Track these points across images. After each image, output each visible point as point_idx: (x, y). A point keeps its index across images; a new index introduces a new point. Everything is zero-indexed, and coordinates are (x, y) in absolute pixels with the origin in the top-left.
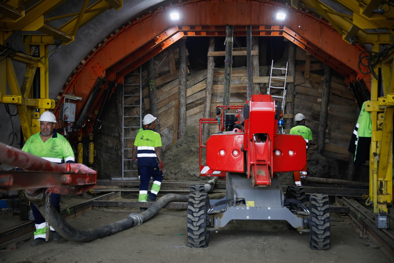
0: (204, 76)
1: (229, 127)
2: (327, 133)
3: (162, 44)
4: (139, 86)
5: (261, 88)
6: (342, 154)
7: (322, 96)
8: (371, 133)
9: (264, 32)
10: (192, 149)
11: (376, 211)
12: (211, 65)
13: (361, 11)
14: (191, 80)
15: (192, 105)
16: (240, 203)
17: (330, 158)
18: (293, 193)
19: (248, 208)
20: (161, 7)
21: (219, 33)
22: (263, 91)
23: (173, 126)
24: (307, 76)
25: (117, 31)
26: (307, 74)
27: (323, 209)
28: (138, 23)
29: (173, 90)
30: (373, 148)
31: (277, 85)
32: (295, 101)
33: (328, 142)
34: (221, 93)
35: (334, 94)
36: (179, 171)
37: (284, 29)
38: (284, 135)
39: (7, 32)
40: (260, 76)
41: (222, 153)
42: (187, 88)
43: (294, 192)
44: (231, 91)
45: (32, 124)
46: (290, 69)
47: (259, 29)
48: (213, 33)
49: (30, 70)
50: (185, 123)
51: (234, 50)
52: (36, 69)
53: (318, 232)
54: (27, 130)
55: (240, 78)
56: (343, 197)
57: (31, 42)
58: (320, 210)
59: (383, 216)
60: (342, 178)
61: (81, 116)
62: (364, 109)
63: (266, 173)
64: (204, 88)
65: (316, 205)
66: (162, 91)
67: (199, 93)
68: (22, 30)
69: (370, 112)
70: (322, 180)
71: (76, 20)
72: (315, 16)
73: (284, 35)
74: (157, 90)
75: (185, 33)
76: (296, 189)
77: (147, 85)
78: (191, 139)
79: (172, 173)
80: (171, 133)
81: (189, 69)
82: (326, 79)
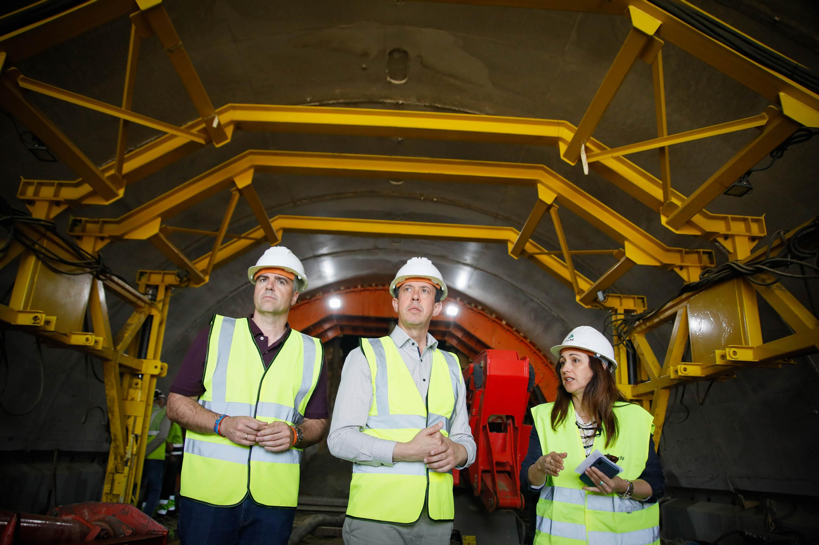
20: (321, 294)
39: (102, 239)
45: (129, 396)
49: (138, 315)
52: (146, 316)
63: (508, 485)
73: (448, 338)
75: (342, 329)
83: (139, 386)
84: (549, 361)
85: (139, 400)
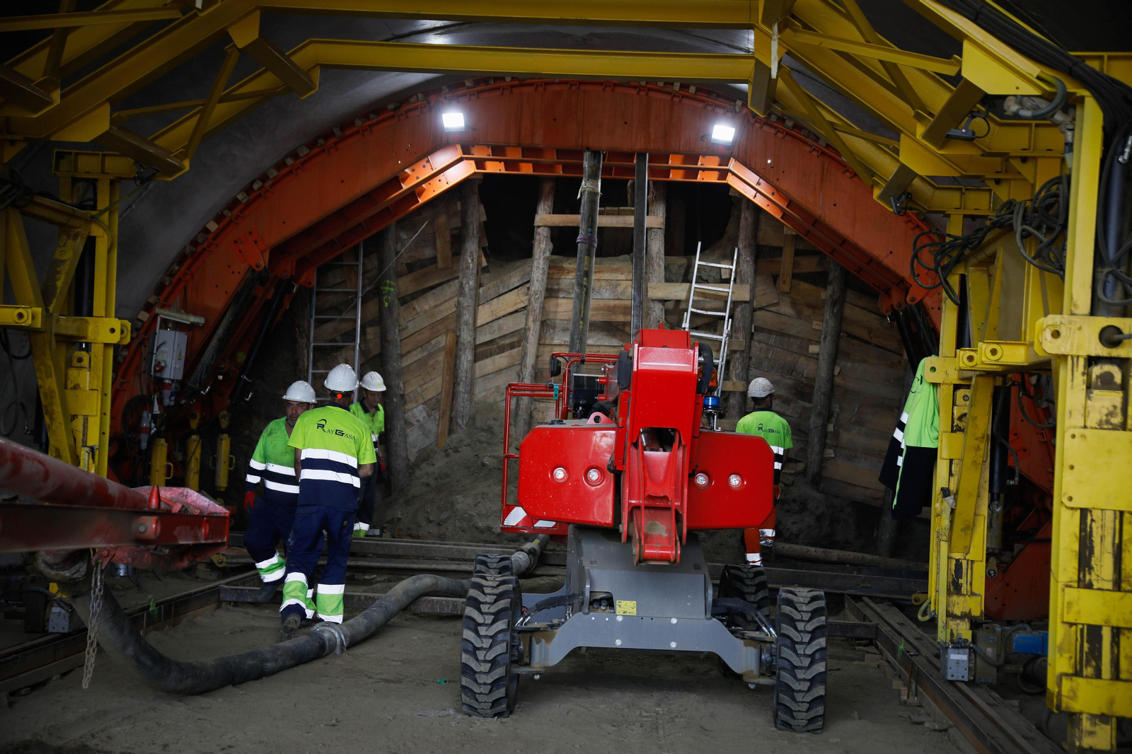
0: (524, 275)
1: (580, 408)
2: (831, 432)
3: (417, 190)
4: (356, 293)
5: (667, 312)
6: (866, 488)
7: (822, 339)
8: (937, 438)
9: (681, 172)
10: (487, 461)
11: (942, 635)
12: (542, 247)
13: (920, 130)
14: (490, 285)
15: (490, 347)
16: (600, 605)
17: (835, 497)
18: (738, 585)
19: (620, 619)
20: (420, 96)
21: (565, 168)
22: (674, 318)
23: (438, 401)
24: (786, 288)
25: (304, 152)
26: (784, 282)
27: (810, 627)
28: (358, 132)
29: (442, 307)
30: (941, 477)
31: (709, 305)
32: (753, 350)
33: (833, 456)
34: (565, 320)
35: (850, 336)
36: (448, 518)
37: (731, 166)
38: (719, 435)
39: (13, 142)
40: (667, 280)
41: (560, 474)
42: (477, 304)
43: (741, 580)
44: (592, 316)
45: (69, 382)
46: (742, 268)
47: (668, 163)
48: (551, 167)
49: (70, 243)
50: (471, 392)
51: (601, 213)
52: (85, 241)
53: (796, 686)
54: (52, 397)
55: (614, 285)
56: (864, 598)
57: (76, 171)
58: (803, 629)
59: (961, 651)
60: (862, 549)
61: (199, 367)
62: (922, 377)
63: (668, 531)
64: (523, 305)
65: (792, 615)
66: (414, 309)
67: (509, 317)
68: (54, 138)
69: (935, 385)
70: (814, 553)
71: (196, 119)
72: (807, 137)
73: (731, 180)
74: (402, 305)
75: (480, 163)
76: (745, 573)
77: (375, 293)
78: (483, 436)
79: (430, 521)
80: (432, 417)
81: (487, 256)
82: (831, 296)
83: (86, 363)
85: (87, 389)
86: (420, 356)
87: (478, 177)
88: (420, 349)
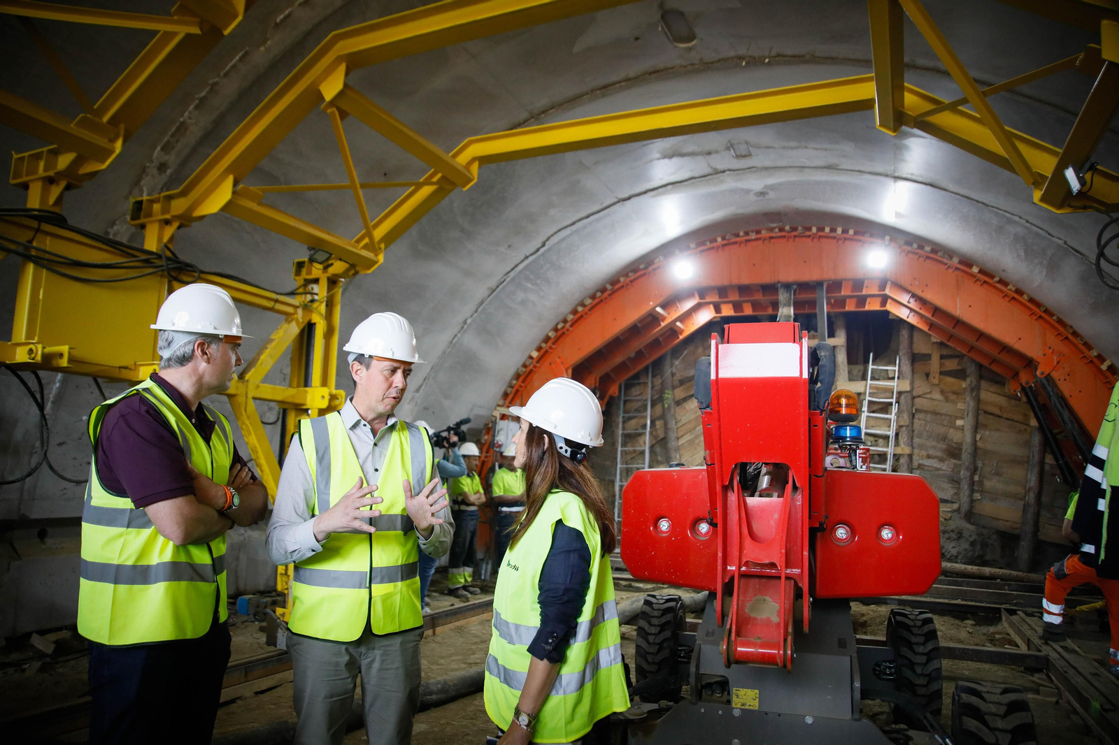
2: (977, 481)
3: (675, 328)
4: (647, 400)
6: (1007, 521)
7: (965, 416)
9: (853, 301)
16: (713, 692)
17: (984, 527)
18: (905, 633)
19: (736, 713)
24: (936, 381)
25: (588, 302)
26: (934, 378)
28: (623, 286)
31: (881, 395)
32: (915, 425)
33: (980, 498)
35: (985, 412)
37: (887, 292)
40: (850, 380)
43: (908, 628)
46: (902, 369)
52: (302, 325)
57: (308, 274)
60: (1008, 566)
66: (685, 408)
70: (970, 570)
72: (943, 257)
73: (890, 307)
74: (678, 406)
75: (718, 310)
77: (658, 399)
82: (970, 385)
84: (1071, 331)
86: (690, 438)
87: (718, 319)
88: (689, 433)
